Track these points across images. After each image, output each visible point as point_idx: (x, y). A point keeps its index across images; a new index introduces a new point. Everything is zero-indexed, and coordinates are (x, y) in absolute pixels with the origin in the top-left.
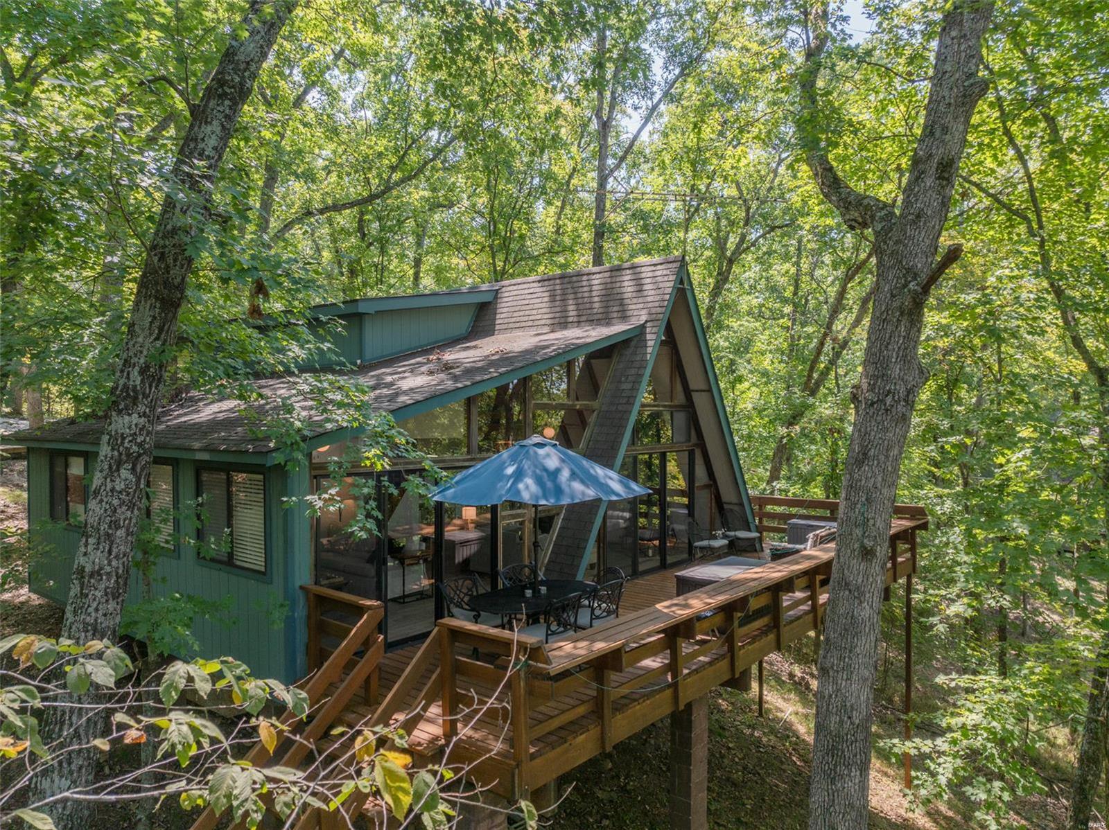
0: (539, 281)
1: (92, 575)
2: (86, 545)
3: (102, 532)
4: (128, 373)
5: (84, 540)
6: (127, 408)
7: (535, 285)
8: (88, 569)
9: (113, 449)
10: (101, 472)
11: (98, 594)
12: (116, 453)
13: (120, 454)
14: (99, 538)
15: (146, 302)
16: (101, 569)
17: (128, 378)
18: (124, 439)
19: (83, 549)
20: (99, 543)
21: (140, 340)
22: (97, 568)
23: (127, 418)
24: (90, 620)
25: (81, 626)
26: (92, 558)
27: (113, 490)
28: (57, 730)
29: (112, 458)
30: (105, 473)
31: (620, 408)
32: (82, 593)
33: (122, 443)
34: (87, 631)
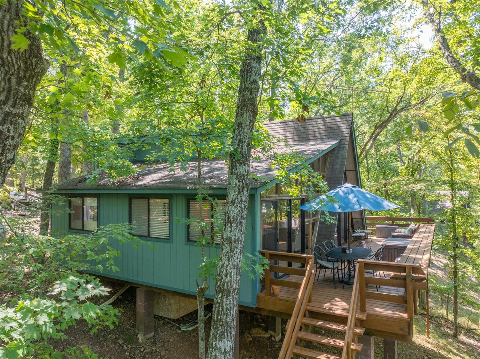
0: (280, 123)
1: (235, 242)
2: (231, 227)
3: (238, 221)
4: (242, 146)
5: (229, 225)
6: (243, 162)
7: (279, 124)
8: (233, 239)
9: (239, 181)
10: (234, 192)
11: (238, 251)
12: (241, 183)
13: (243, 184)
14: (237, 224)
15: (246, 113)
16: (239, 238)
17: (242, 148)
18: (244, 176)
19: (229, 229)
20: (237, 226)
21: (246, 130)
22: (237, 238)
23: (244, 166)
24: (235, 263)
25: (232, 267)
26: (234, 233)
27: (241, 201)
28: (225, 318)
29: (239, 185)
30: (237, 193)
31: (337, 176)
32: (231, 250)
33: (244, 179)
34: (234, 269)
